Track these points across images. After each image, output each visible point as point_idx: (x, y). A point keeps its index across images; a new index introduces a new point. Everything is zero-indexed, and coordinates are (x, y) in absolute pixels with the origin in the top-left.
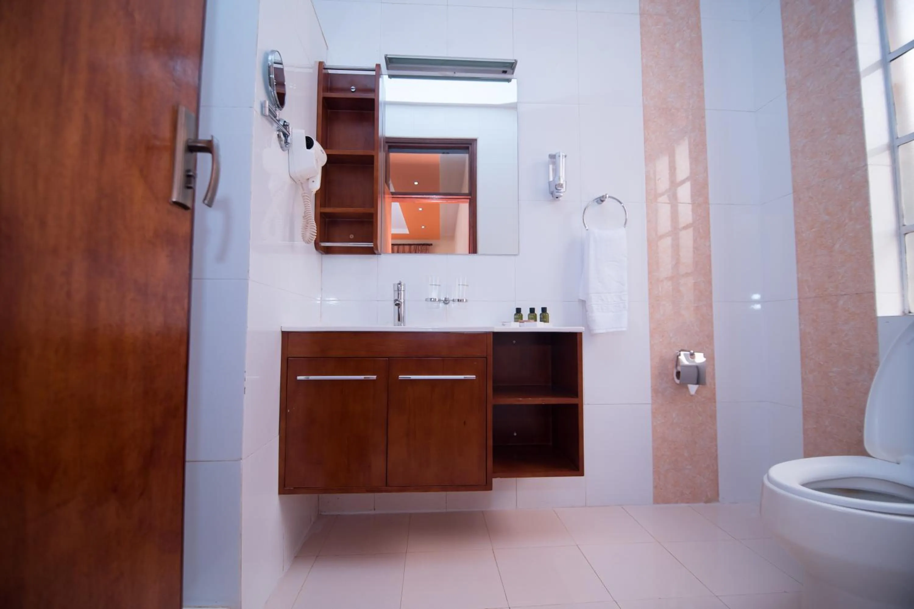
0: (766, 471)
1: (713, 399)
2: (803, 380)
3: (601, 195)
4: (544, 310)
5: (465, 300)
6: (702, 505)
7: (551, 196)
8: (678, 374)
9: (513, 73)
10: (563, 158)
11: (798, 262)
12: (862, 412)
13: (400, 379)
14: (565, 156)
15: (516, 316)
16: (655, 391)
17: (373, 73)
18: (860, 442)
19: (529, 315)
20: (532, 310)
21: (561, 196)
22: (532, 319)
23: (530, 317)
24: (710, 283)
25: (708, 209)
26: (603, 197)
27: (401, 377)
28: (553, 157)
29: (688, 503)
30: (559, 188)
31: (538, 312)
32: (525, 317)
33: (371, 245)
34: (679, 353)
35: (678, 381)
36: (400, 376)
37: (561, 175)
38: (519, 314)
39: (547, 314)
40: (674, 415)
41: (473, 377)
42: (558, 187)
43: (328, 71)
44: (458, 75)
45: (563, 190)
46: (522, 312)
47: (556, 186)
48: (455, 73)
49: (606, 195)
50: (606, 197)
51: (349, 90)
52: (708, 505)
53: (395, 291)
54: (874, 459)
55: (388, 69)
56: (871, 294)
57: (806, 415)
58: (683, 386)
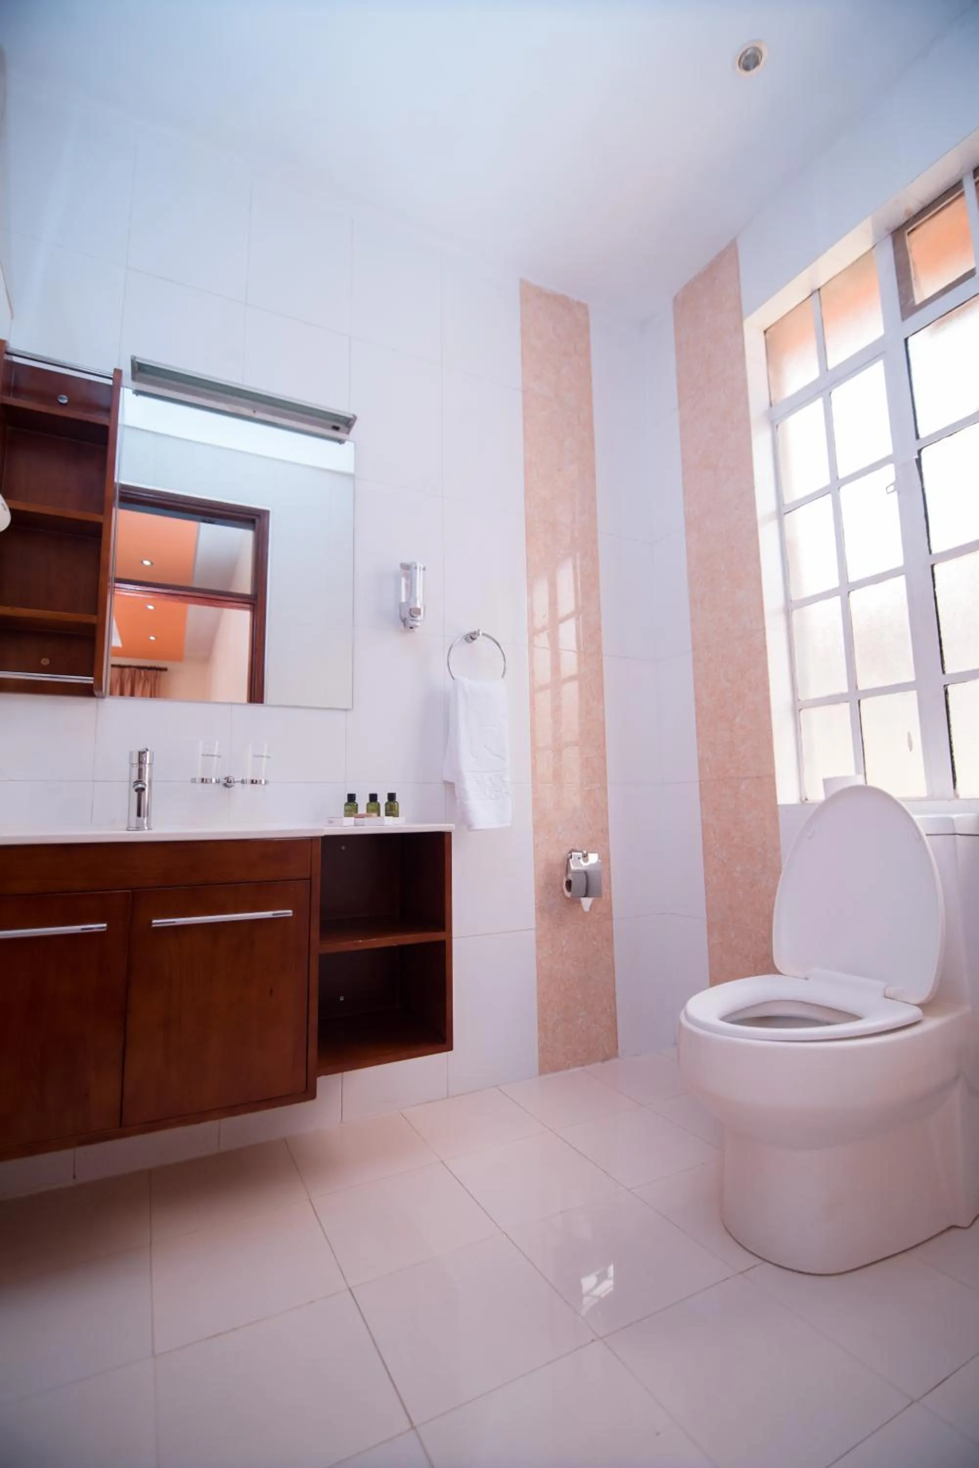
0: (683, 1004)
1: (609, 916)
2: (707, 882)
3: (472, 630)
4: (392, 797)
5: (263, 782)
6: (599, 1064)
7: (403, 624)
8: (569, 884)
9: (348, 433)
10: (420, 570)
11: (698, 735)
12: (769, 919)
13: (154, 926)
14: (424, 569)
15: (347, 807)
16: (542, 910)
17: (110, 382)
18: (769, 955)
19: (368, 805)
20: (373, 798)
21: (417, 626)
22: (373, 811)
23: (370, 808)
24: (604, 758)
25: (601, 661)
26: (475, 633)
27: (157, 922)
28: (407, 568)
29: (582, 1065)
30: (415, 615)
31: (383, 800)
32: (362, 809)
33: (89, 680)
34: (570, 855)
35: (568, 894)
36: (154, 921)
37: (418, 595)
38: (352, 804)
39: (396, 803)
40: (564, 942)
41: (289, 912)
42: (414, 613)
43: (12, 359)
44: (259, 415)
45: (419, 618)
46: (357, 800)
47: (411, 610)
48: (254, 412)
49: (479, 630)
50: (479, 635)
51: (52, 399)
52: (607, 1063)
53: (132, 764)
54: (782, 976)
55: (134, 378)
56: (771, 778)
57: (711, 926)
58: (575, 902)
